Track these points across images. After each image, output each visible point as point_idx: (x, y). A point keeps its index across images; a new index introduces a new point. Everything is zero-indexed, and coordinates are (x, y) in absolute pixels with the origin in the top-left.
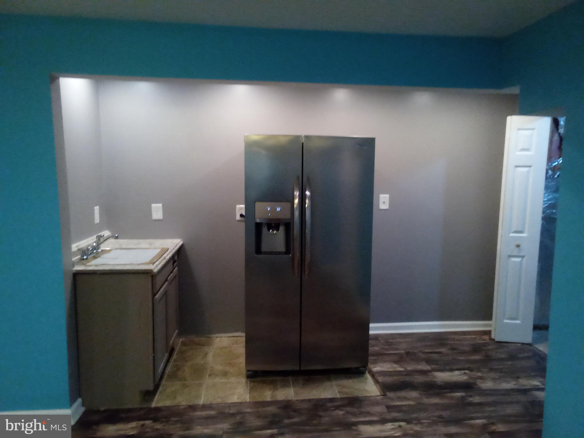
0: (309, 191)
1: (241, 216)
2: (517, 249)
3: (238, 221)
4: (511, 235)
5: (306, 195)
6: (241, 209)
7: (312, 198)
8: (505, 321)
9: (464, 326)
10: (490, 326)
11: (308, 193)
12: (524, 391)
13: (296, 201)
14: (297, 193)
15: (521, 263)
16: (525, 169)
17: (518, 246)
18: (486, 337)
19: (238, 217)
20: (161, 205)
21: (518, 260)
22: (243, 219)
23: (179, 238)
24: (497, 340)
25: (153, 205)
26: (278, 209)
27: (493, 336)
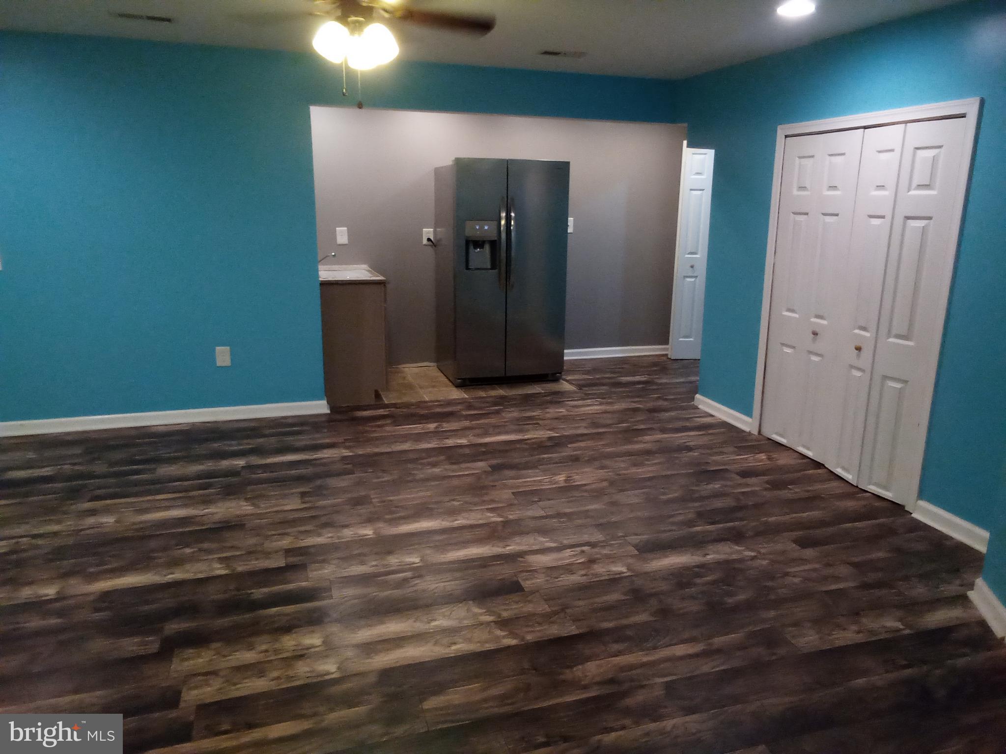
0: (514, 213)
1: (429, 240)
2: (691, 269)
3: (425, 245)
4: (687, 256)
5: (511, 216)
6: (428, 233)
7: (516, 219)
8: (681, 339)
9: (643, 350)
10: (667, 349)
11: (513, 214)
12: (691, 382)
13: (503, 222)
14: (503, 215)
15: (695, 282)
16: (699, 193)
17: (692, 267)
18: (665, 358)
19: (425, 242)
20: (346, 228)
21: (693, 280)
22: (430, 243)
23: (365, 264)
24: (672, 358)
25: (337, 229)
26: (486, 228)
27: (669, 357)
